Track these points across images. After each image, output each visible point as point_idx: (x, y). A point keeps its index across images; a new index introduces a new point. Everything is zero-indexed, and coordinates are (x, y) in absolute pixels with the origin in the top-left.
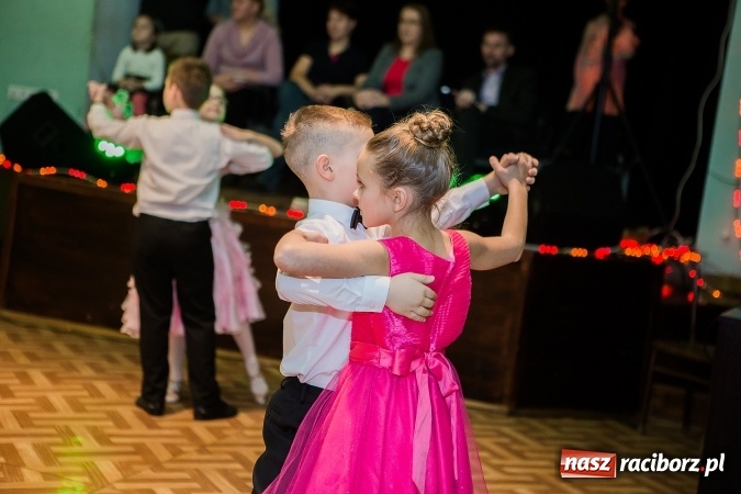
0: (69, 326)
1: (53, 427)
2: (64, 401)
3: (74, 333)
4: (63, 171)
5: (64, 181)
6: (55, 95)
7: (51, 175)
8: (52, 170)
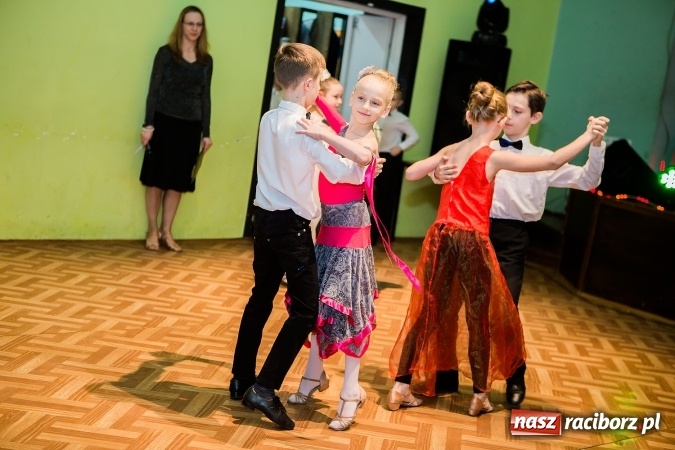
0: (629, 309)
1: (616, 382)
2: (624, 364)
3: (631, 314)
4: (634, 197)
5: (633, 204)
6: (630, 142)
7: (624, 199)
8: (625, 196)
